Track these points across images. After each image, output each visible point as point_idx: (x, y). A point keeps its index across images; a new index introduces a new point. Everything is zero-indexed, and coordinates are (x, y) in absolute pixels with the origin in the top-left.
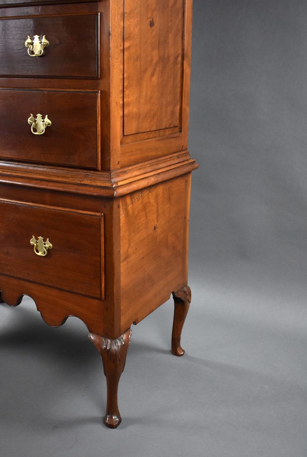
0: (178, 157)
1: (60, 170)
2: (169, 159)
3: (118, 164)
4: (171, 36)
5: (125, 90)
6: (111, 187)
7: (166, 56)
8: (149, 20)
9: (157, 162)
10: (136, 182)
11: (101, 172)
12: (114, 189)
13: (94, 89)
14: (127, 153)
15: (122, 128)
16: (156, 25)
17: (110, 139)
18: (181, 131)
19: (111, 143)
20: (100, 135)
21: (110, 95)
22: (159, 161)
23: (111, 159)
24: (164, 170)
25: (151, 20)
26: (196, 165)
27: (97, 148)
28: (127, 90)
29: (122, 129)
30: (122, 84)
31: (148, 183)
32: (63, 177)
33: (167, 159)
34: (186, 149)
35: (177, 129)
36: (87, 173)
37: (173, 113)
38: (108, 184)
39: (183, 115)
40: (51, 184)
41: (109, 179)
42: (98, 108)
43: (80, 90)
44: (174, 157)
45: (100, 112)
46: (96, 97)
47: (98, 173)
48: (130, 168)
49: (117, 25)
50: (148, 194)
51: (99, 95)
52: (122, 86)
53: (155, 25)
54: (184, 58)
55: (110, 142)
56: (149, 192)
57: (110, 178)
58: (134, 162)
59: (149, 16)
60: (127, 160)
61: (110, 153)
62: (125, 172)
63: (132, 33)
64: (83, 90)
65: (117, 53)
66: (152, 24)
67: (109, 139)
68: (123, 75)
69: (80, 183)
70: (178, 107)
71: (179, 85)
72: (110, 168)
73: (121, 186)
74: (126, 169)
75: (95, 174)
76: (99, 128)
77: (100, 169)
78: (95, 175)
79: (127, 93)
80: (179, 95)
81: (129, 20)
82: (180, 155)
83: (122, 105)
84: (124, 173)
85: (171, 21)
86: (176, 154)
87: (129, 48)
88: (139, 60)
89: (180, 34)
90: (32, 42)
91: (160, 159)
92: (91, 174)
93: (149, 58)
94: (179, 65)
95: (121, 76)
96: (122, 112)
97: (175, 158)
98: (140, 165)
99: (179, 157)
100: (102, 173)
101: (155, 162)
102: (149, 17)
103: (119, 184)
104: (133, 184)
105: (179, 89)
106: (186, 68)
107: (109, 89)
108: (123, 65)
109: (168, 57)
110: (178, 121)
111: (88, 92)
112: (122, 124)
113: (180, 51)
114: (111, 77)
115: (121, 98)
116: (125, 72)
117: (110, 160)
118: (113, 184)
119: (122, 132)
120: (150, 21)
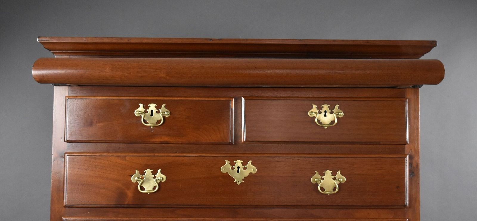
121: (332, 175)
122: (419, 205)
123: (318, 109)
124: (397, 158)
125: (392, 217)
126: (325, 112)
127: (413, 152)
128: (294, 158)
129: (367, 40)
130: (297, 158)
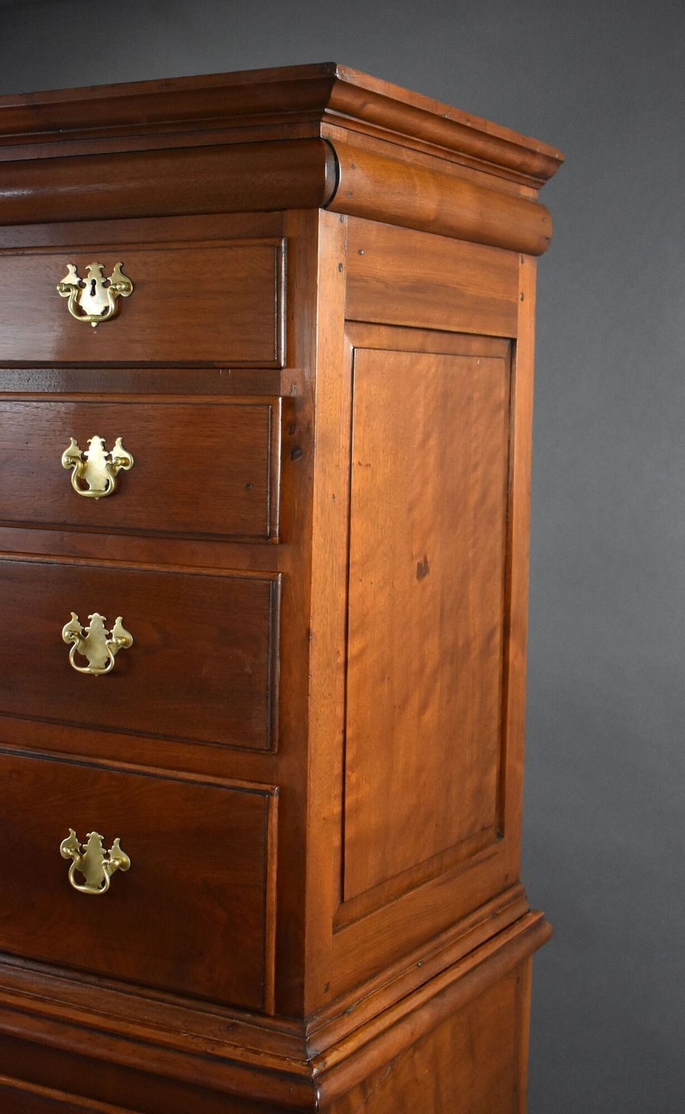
0: (495, 915)
1: (152, 999)
2: (471, 930)
3: (326, 990)
4: (473, 586)
5: (348, 772)
6: (307, 1074)
7: (460, 644)
8: (416, 563)
9: (436, 948)
10: (377, 1042)
11: (274, 1018)
12: (313, 1084)
13: (260, 783)
14: (350, 952)
15: (339, 880)
16: (433, 568)
17: (304, 927)
18: (500, 834)
19: (306, 938)
20: (274, 913)
21: (305, 800)
22: (442, 944)
23: (307, 984)
24: (458, 975)
25: (421, 560)
26: (547, 929)
27: (264, 950)
28: (352, 773)
29: (337, 885)
30: (340, 758)
31: (413, 1034)
32: (159, 1027)
33: (464, 930)
34: (516, 883)
35: (491, 833)
36: (232, 1018)
37: (479, 792)
38: (296, 1067)
39: (507, 788)
40: (123, 1044)
41: (302, 1048)
42: (272, 836)
43: (219, 781)
44: (481, 919)
45: (275, 850)
46: (268, 806)
47: (267, 1021)
48: (360, 993)
49: (329, 607)
50: (412, 1057)
51: (275, 800)
52: (340, 765)
53: (431, 570)
54: (509, 632)
55: (304, 933)
56: (414, 1051)
57: (302, 1041)
58: (371, 969)
59: (416, 549)
60: (350, 971)
61: (304, 966)
62: (344, 1012)
63: (368, 613)
64: (227, 782)
65: (328, 680)
66: (422, 571)
67: (300, 924)
68: (344, 732)
69: (211, 1051)
70: (494, 771)
71: (496, 711)
72: (303, 1009)
73: (336, 1064)
74: (349, 999)
75: (257, 1025)
76: (273, 895)
77: (272, 1013)
78: (258, 1028)
79: (352, 777)
80: (495, 737)
81: (361, 580)
82: (500, 907)
83: (338, 818)
84: (344, 1014)
85: (474, 544)
86: (487, 909)
87: (362, 653)
88: (386, 678)
89: (499, 571)
90: (83, 631)
91: (444, 937)
92: (244, 1024)
93: (415, 665)
94: (497, 656)
95: (339, 737)
96: (339, 836)
97: (486, 920)
98: (390, 972)
99: (497, 915)
100: (278, 1024)
101: (432, 951)
102: (414, 555)
103: (332, 1059)
104: (369, 1050)
105: (497, 721)
106: (516, 658)
107: (305, 786)
108: (343, 706)
109: (467, 644)
110: (493, 810)
111: (242, 789)
112: (338, 870)
113: (498, 618)
114: (311, 751)
115: (335, 797)
116: (348, 723)
117: (302, 986)
118: (310, 1066)
119: (337, 894)
120: (419, 564)
121: (105, 449)
122: (311, 538)
123: (78, 276)
124: (248, 405)
125: (245, 568)
126: (92, 284)
127: (297, 392)
128: (28, 403)
129: (166, 80)
130: (35, 404)
